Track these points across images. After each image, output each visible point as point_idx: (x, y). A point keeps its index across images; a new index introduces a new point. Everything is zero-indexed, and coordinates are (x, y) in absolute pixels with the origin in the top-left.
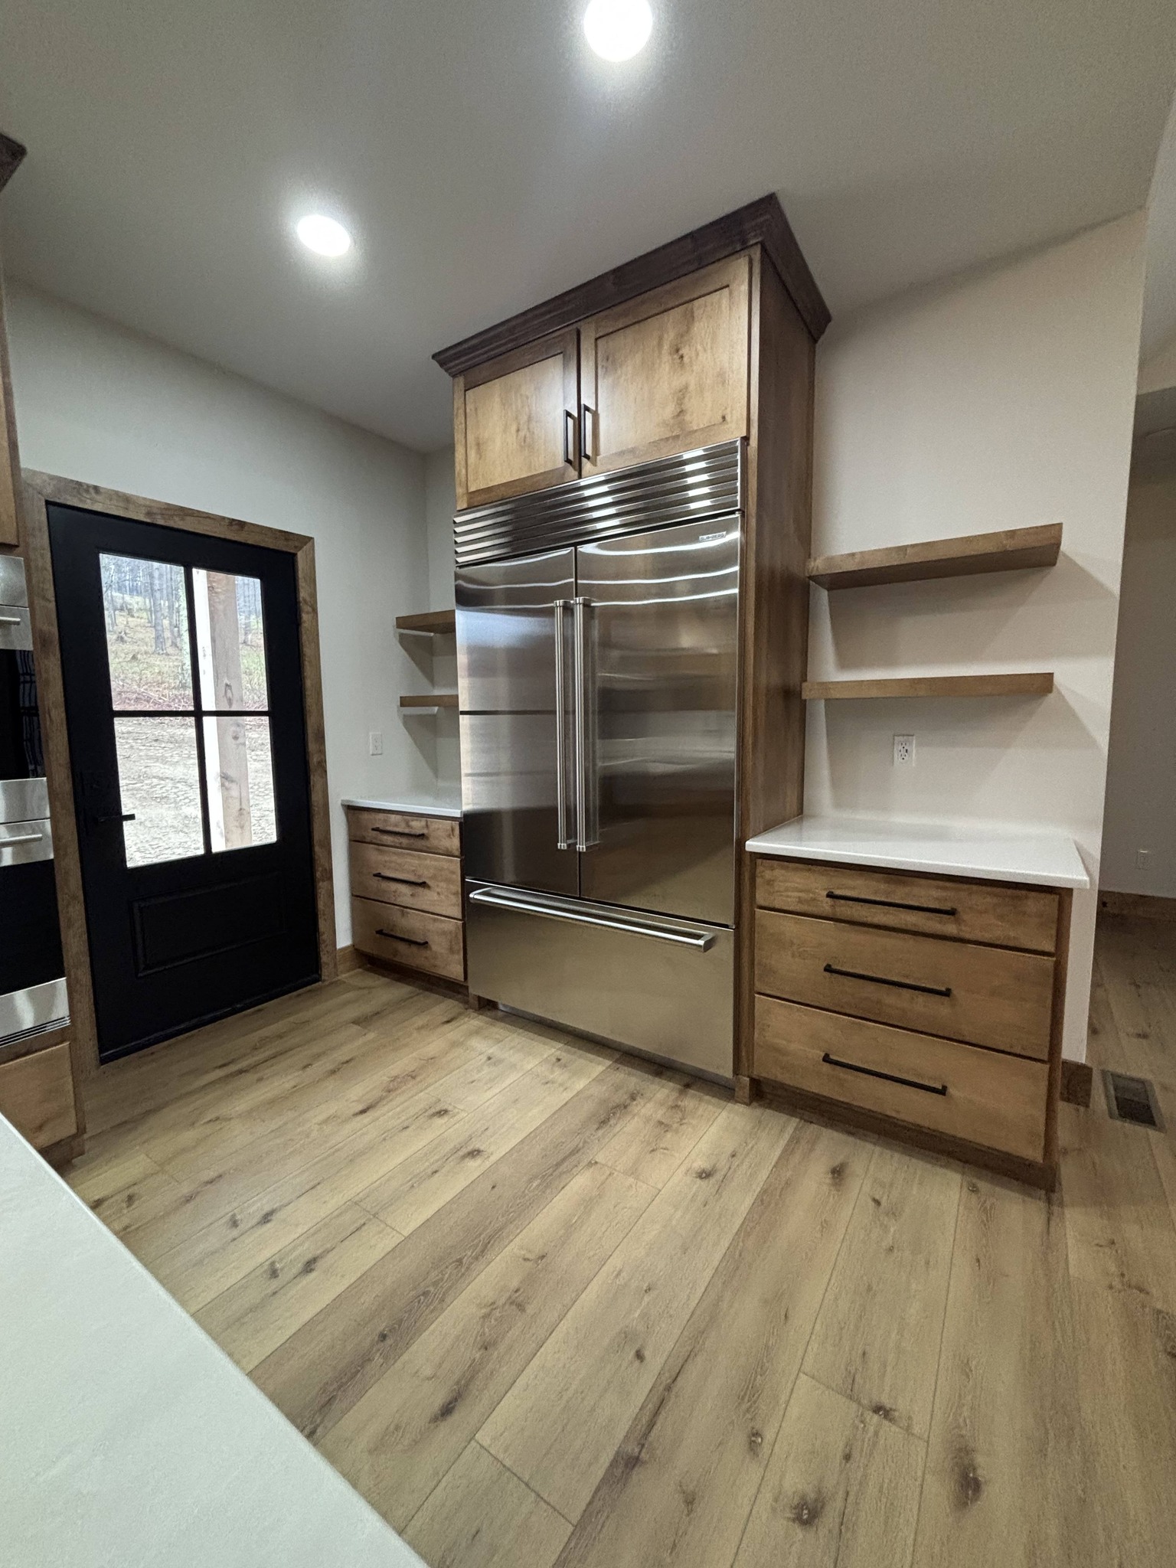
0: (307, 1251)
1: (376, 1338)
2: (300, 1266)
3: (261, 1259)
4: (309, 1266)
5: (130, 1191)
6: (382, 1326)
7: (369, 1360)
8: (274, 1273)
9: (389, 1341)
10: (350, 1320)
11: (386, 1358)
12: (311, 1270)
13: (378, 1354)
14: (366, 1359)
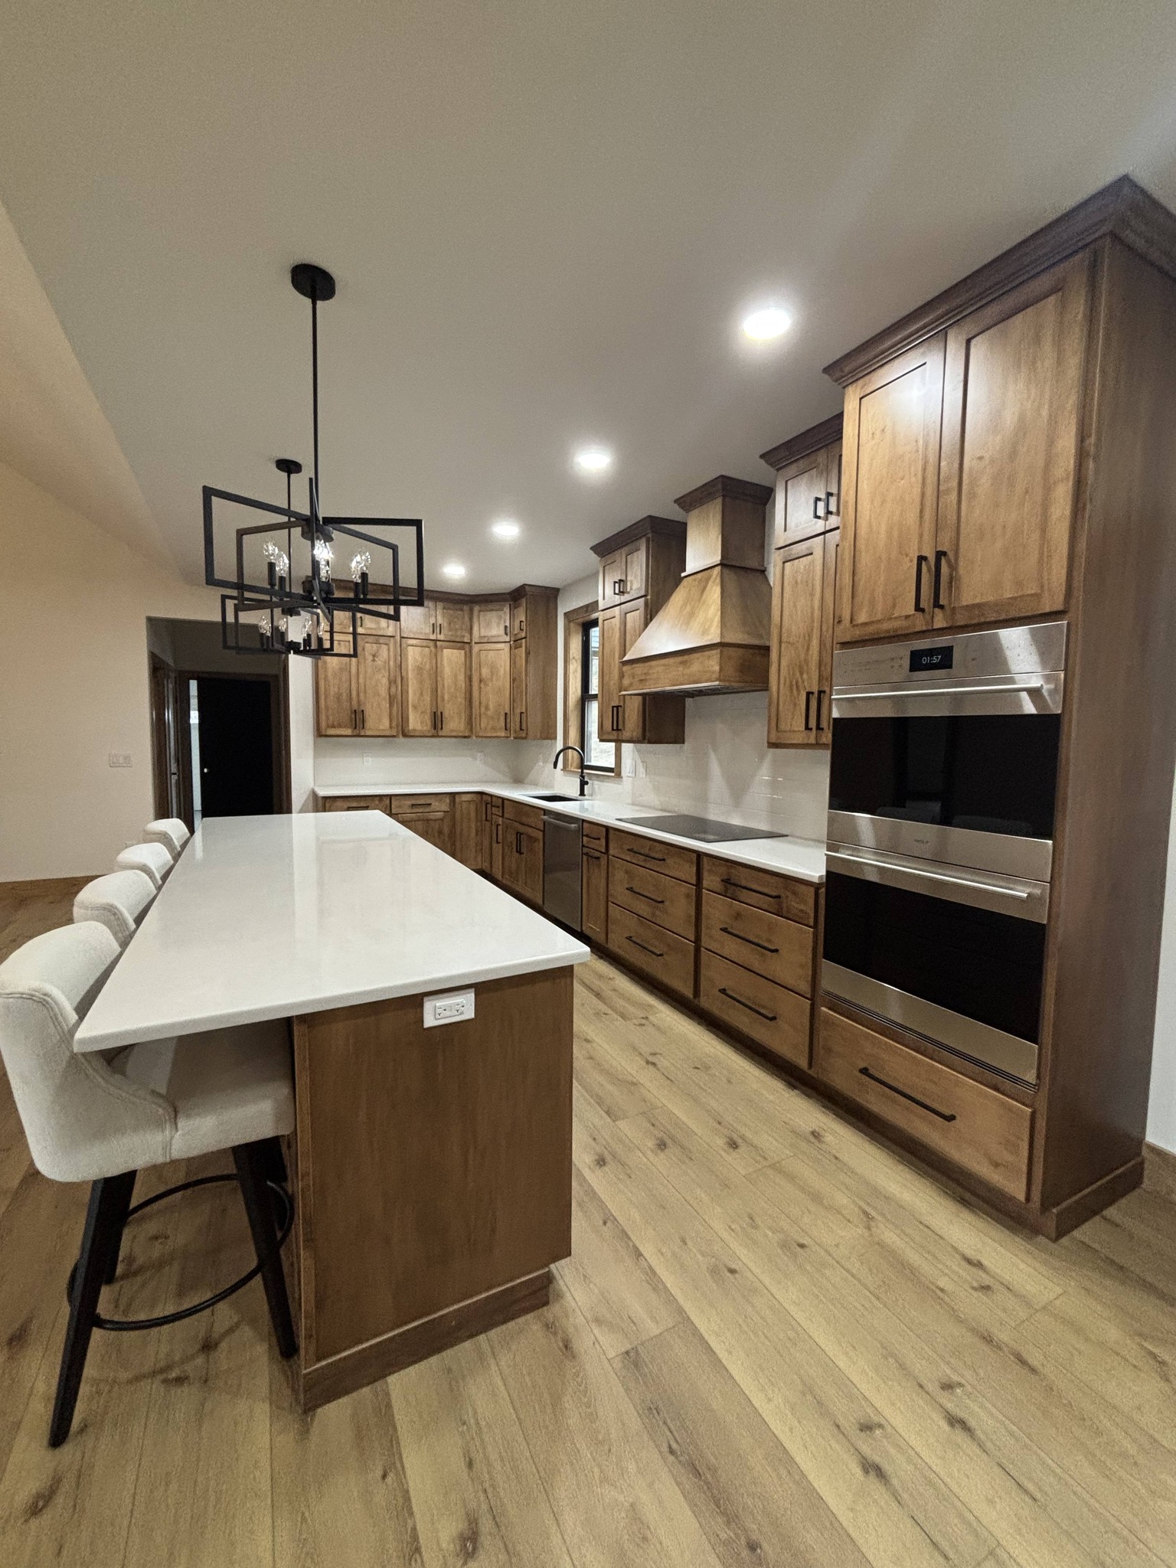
0: (898, 1467)
1: (754, 1537)
2: (877, 1459)
3: (887, 1412)
4: (873, 1469)
5: (996, 1286)
6: (768, 1549)
7: (729, 1522)
8: (867, 1427)
9: (745, 1553)
10: (786, 1510)
11: (726, 1543)
12: (866, 1472)
13: (732, 1534)
14: (731, 1519)
